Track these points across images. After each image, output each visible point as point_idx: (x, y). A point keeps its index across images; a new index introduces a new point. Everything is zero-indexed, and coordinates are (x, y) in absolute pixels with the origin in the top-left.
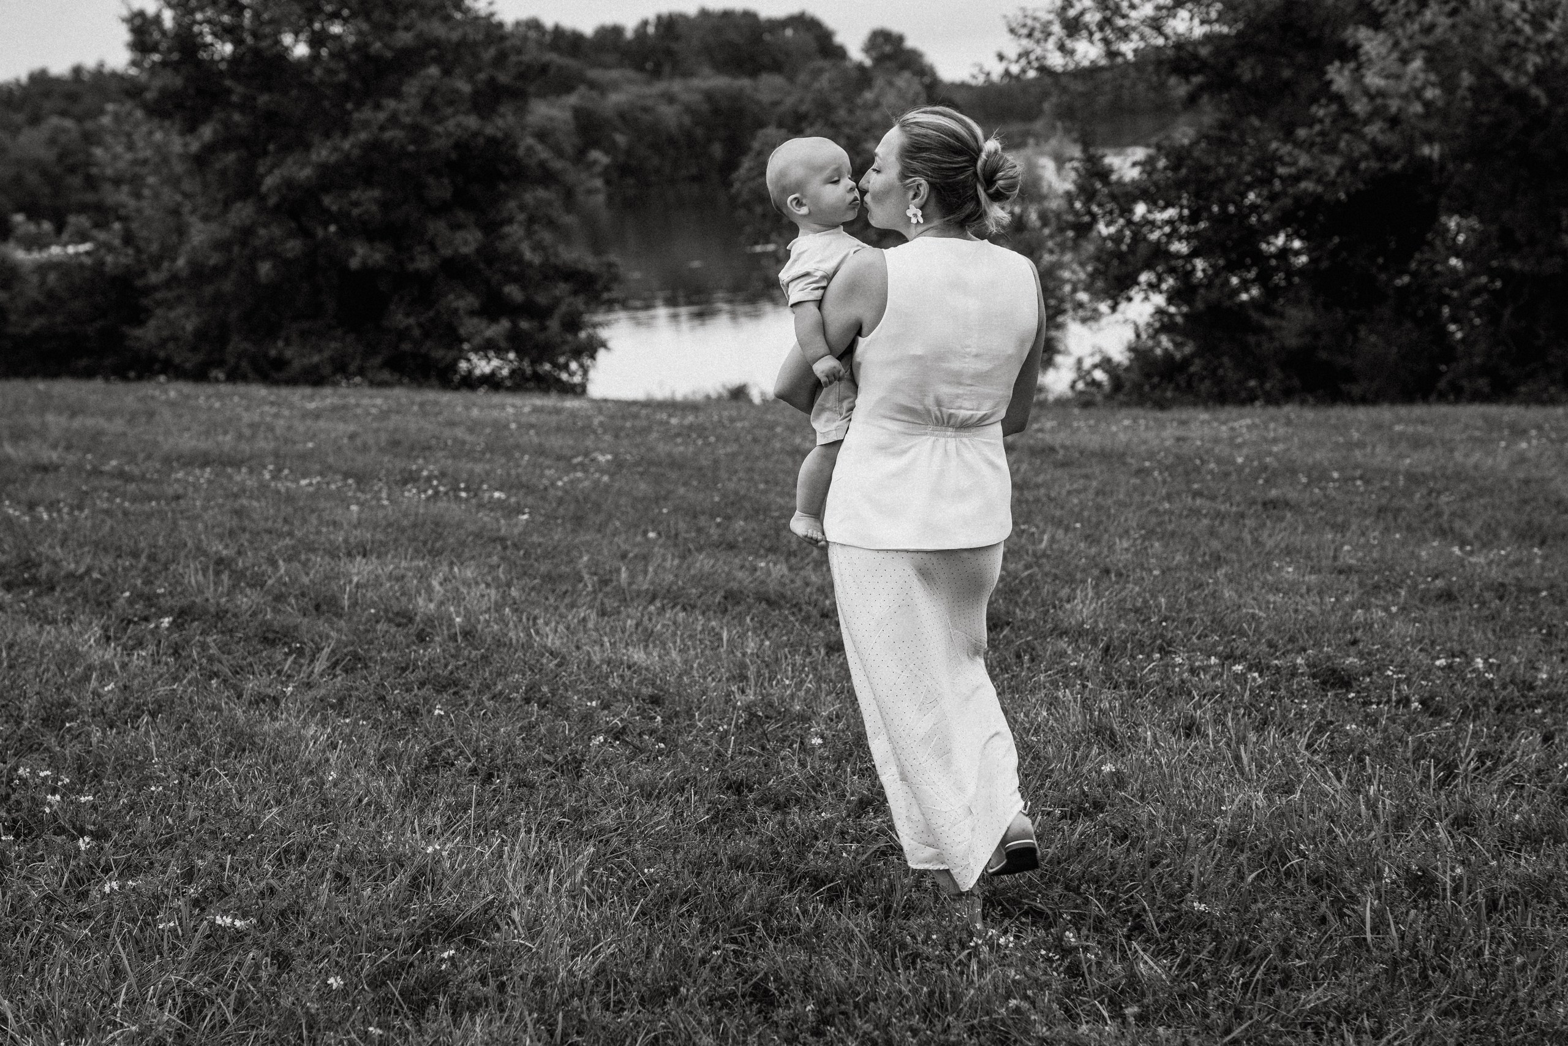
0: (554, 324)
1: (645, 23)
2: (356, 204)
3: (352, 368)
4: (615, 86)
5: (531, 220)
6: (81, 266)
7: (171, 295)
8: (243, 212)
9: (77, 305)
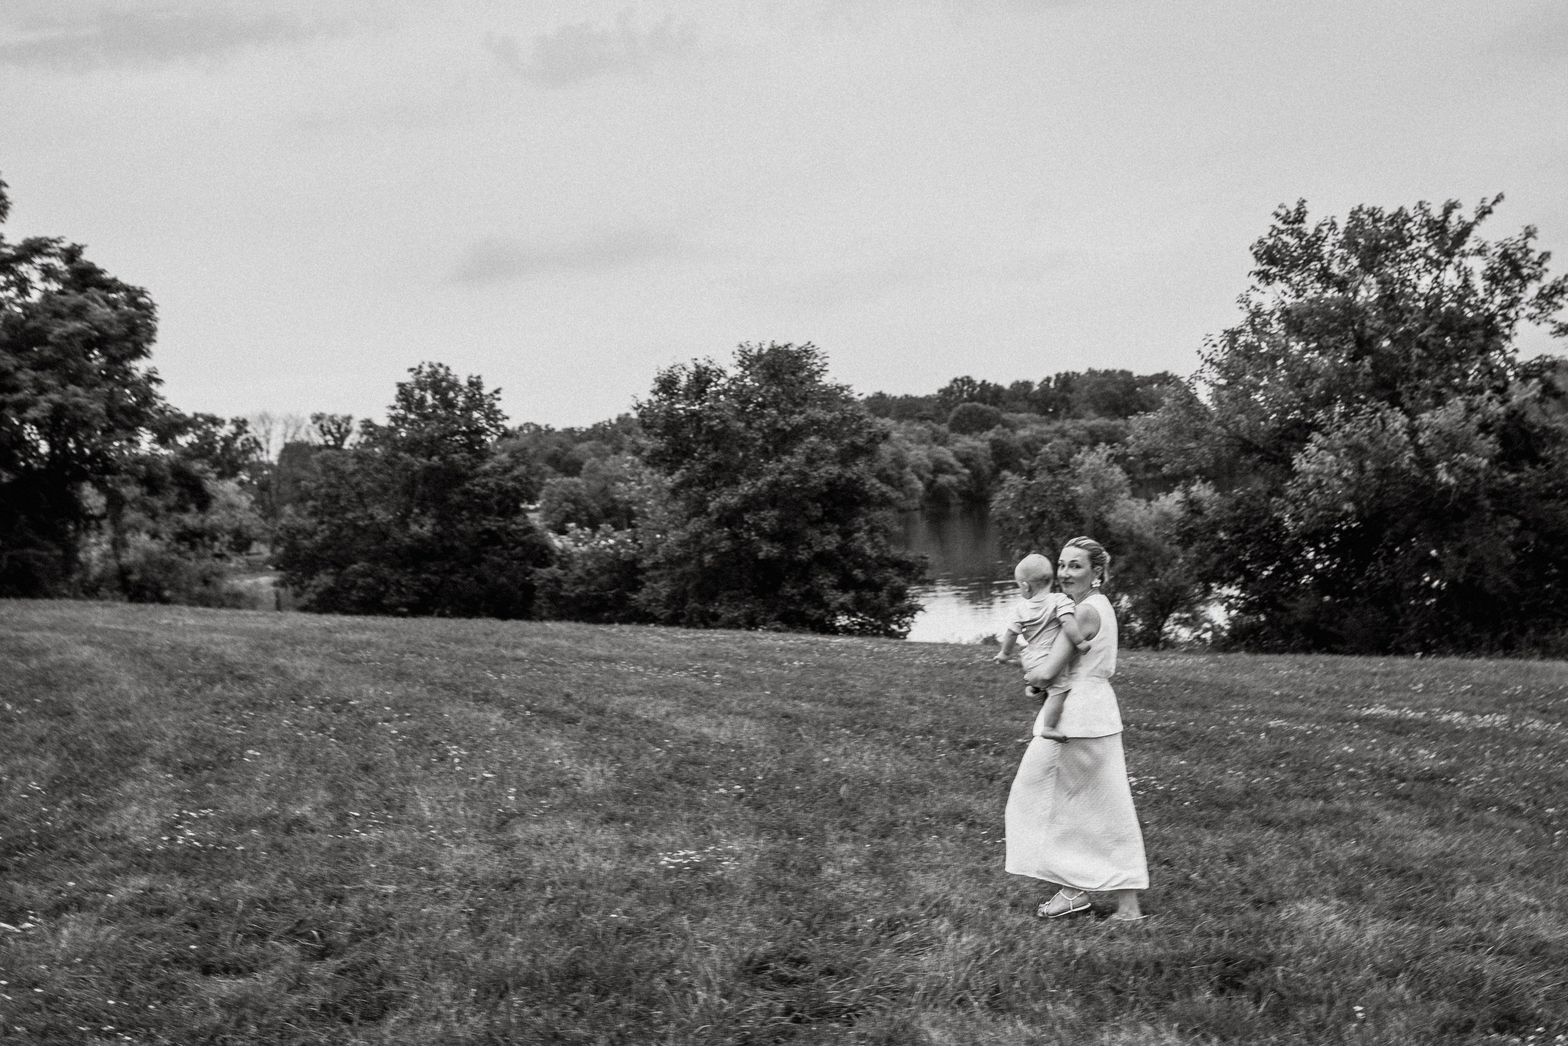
0: (883, 595)
1: (1048, 380)
2: (764, 520)
3: (758, 620)
4: (1023, 424)
5: (872, 531)
6: (607, 554)
7: (656, 573)
8: (696, 525)
9: (604, 579)
